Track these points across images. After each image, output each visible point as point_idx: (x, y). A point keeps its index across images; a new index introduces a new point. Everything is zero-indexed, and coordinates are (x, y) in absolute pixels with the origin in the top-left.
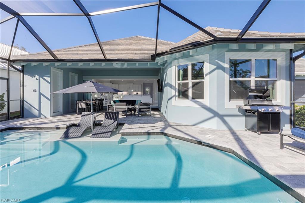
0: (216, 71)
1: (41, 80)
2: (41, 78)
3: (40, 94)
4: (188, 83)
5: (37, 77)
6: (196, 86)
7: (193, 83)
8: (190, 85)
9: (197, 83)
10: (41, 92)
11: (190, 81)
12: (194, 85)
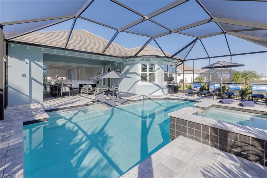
0: (160, 69)
1: (32, 64)
2: (32, 62)
3: (31, 79)
4: (147, 73)
5: (27, 60)
6: (151, 75)
7: (149, 73)
8: (148, 74)
9: (151, 74)
10: (32, 76)
11: (148, 72)
12: (150, 74)
